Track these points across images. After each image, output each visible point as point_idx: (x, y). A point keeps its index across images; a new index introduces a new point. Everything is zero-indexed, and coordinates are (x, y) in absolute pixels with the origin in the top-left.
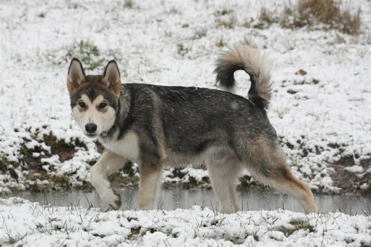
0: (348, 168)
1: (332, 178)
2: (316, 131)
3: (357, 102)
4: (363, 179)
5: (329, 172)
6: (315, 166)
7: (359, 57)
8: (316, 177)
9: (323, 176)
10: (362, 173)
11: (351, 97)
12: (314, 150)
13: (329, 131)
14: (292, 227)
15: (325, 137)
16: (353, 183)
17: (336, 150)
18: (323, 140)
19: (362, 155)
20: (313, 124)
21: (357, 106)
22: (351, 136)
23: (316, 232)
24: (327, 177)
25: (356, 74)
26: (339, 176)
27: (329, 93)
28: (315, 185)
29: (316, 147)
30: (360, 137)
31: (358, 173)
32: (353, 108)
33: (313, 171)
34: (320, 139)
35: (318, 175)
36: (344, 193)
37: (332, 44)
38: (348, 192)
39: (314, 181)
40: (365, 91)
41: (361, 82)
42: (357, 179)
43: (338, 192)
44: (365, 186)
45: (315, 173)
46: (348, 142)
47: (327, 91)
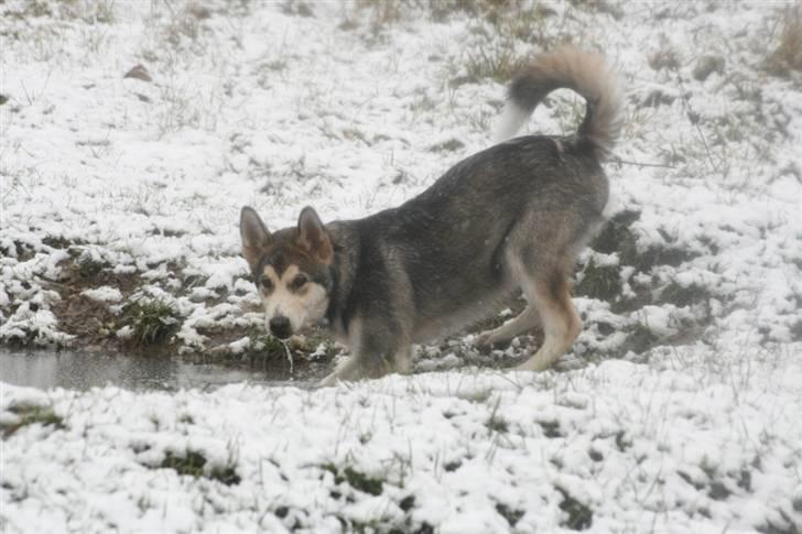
0: (88, 292)
1: (55, 313)
2: (16, 209)
3: (96, 149)
4: (122, 315)
5: (48, 299)
6: (17, 287)
7: (86, 48)
8: (18, 311)
9: (34, 307)
10: (119, 303)
11: (83, 135)
12: (13, 250)
13: (46, 209)
14: (13, 418)
15: (37, 223)
16: (100, 324)
17: (61, 253)
18: (32, 229)
19: (119, 263)
20: (9, 193)
21: (96, 156)
22: (93, 223)
23: (69, 429)
24: (44, 311)
25: (87, 87)
26: (70, 308)
27: (33, 126)
28: (18, 327)
29: (18, 243)
30: (112, 224)
31: (111, 302)
32: (87, 160)
33: (11, 296)
34: (26, 228)
35: (25, 306)
36: (82, 345)
37: (18, 16)
38: (90, 343)
39: (14, 320)
40: (112, 126)
41: (100, 104)
42: (108, 317)
43: (69, 344)
44: (125, 331)
45: (17, 301)
46: (87, 235)
47: (28, 121)
